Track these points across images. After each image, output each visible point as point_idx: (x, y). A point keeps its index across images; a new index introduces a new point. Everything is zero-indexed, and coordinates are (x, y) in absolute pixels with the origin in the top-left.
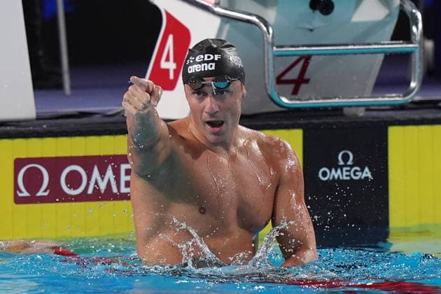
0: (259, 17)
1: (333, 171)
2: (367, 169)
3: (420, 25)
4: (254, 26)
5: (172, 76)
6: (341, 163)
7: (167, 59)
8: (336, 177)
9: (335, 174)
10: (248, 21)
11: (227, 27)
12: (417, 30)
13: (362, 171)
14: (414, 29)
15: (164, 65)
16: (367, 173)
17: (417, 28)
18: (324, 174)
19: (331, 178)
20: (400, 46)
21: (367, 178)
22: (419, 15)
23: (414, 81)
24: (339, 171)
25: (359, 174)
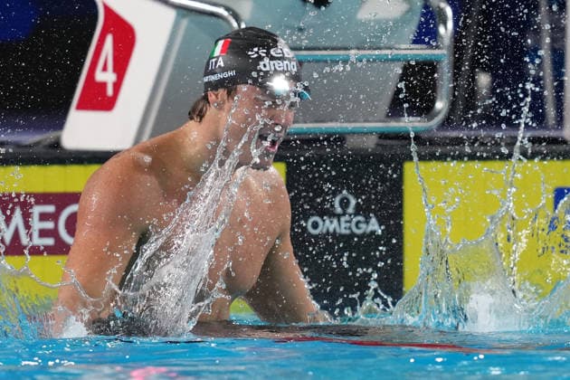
0: (227, 9)
1: (327, 222)
2: (374, 220)
3: (450, 24)
4: (221, 20)
5: (110, 92)
6: (339, 210)
7: (105, 69)
8: (331, 230)
9: (330, 225)
10: (212, 14)
11: (185, 23)
12: (446, 31)
13: (367, 222)
14: (442, 30)
15: (100, 76)
16: (374, 226)
17: (446, 28)
18: (315, 225)
19: (325, 231)
20: (422, 52)
21: (373, 233)
22: (449, 11)
23: (441, 99)
24: (335, 221)
25: (363, 226)
